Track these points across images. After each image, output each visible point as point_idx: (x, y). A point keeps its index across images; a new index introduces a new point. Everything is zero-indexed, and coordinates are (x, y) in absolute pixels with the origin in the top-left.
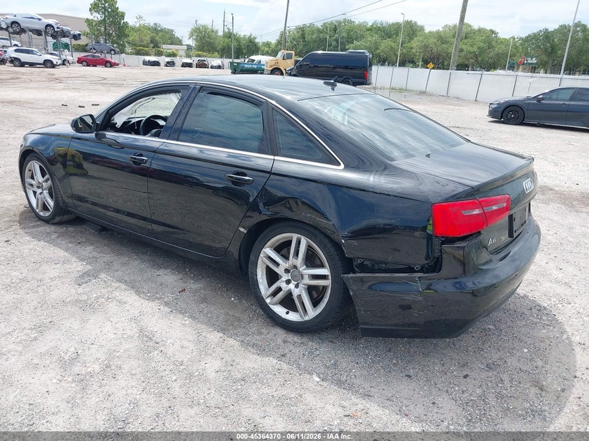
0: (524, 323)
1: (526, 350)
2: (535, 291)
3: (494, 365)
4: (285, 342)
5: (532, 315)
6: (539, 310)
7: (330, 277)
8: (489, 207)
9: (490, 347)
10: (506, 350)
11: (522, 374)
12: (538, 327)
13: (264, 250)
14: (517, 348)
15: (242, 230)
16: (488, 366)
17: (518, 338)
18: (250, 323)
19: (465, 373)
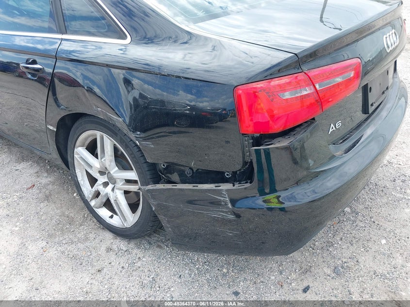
0: (385, 200)
1: (384, 241)
2: (400, 155)
3: (342, 267)
4: (109, 250)
5: (395, 189)
6: (404, 181)
7: (139, 182)
8: (331, 80)
9: (341, 239)
10: (360, 243)
11: (376, 280)
12: (402, 205)
13: (75, 150)
14: (374, 238)
15: (51, 128)
16: (335, 270)
17: (377, 222)
18: (81, 225)
19: (305, 284)
